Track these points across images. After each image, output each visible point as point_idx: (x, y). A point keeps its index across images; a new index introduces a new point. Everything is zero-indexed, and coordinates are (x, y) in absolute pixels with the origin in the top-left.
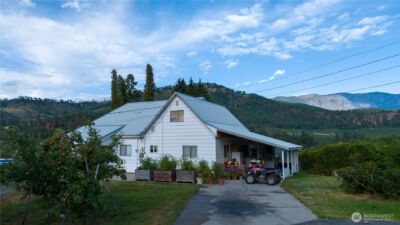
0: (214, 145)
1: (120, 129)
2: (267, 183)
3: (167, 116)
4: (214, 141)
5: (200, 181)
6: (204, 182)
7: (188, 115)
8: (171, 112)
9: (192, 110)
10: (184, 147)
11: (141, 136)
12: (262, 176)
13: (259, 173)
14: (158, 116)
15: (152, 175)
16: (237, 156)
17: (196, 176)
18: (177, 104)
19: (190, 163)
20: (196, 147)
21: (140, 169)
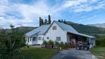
0: (66, 37)
1: (39, 32)
2: (84, 50)
3: (52, 28)
4: (66, 35)
5: (60, 48)
6: (62, 49)
7: (58, 27)
8: (53, 27)
9: (59, 26)
10: (57, 37)
11: (44, 34)
12: (82, 47)
13: (81, 46)
14: (49, 28)
15: (46, 46)
16: (74, 41)
17: (59, 46)
18: (55, 24)
19: (58, 42)
20: (60, 37)
21: (43, 44)
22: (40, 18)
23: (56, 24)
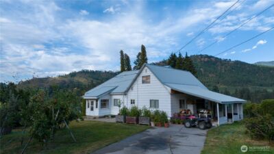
1: (113, 89)
3: (140, 79)
4: (170, 96)
5: (153, 124)
6: (156, 125)
7: (153, 78)
8: (143, 77)
9: (156, 76)
10: (151, 101)
11: (125, 93)
14: (135, 80)
15: (125, 118)
18: (146, 71)
19: (149, 111)
20: (158, 101)
21: (119, 114)
22: (122, 52)
23: (148, 70)
